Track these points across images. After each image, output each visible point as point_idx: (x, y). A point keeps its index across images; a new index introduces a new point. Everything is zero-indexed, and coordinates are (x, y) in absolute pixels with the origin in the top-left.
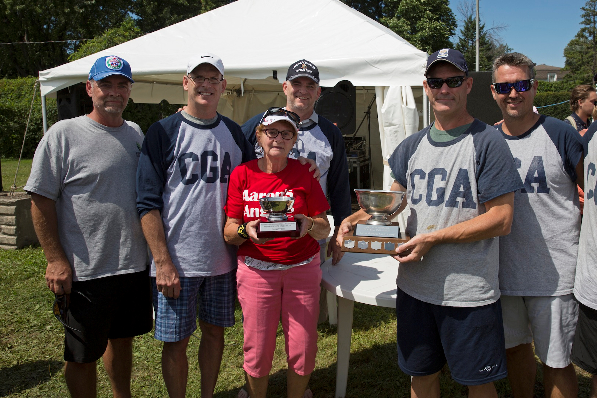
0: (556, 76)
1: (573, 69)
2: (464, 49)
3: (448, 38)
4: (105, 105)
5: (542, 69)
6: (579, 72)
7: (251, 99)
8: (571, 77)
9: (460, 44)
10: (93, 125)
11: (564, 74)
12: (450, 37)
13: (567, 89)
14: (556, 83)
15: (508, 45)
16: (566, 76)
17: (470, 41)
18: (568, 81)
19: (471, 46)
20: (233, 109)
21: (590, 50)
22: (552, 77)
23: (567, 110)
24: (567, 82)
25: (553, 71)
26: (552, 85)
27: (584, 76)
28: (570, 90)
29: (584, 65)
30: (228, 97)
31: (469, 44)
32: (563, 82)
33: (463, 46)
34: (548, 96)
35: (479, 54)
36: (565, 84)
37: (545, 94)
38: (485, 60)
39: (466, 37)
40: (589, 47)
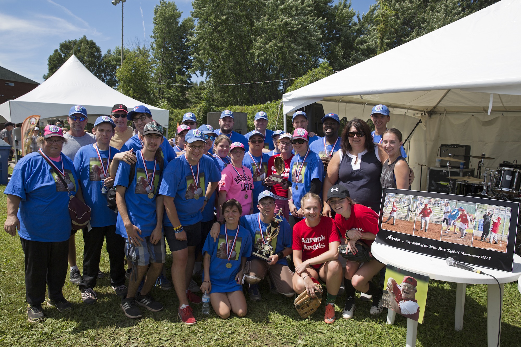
7: (443, 120)
20: (425, 129)
30: (422, 117)
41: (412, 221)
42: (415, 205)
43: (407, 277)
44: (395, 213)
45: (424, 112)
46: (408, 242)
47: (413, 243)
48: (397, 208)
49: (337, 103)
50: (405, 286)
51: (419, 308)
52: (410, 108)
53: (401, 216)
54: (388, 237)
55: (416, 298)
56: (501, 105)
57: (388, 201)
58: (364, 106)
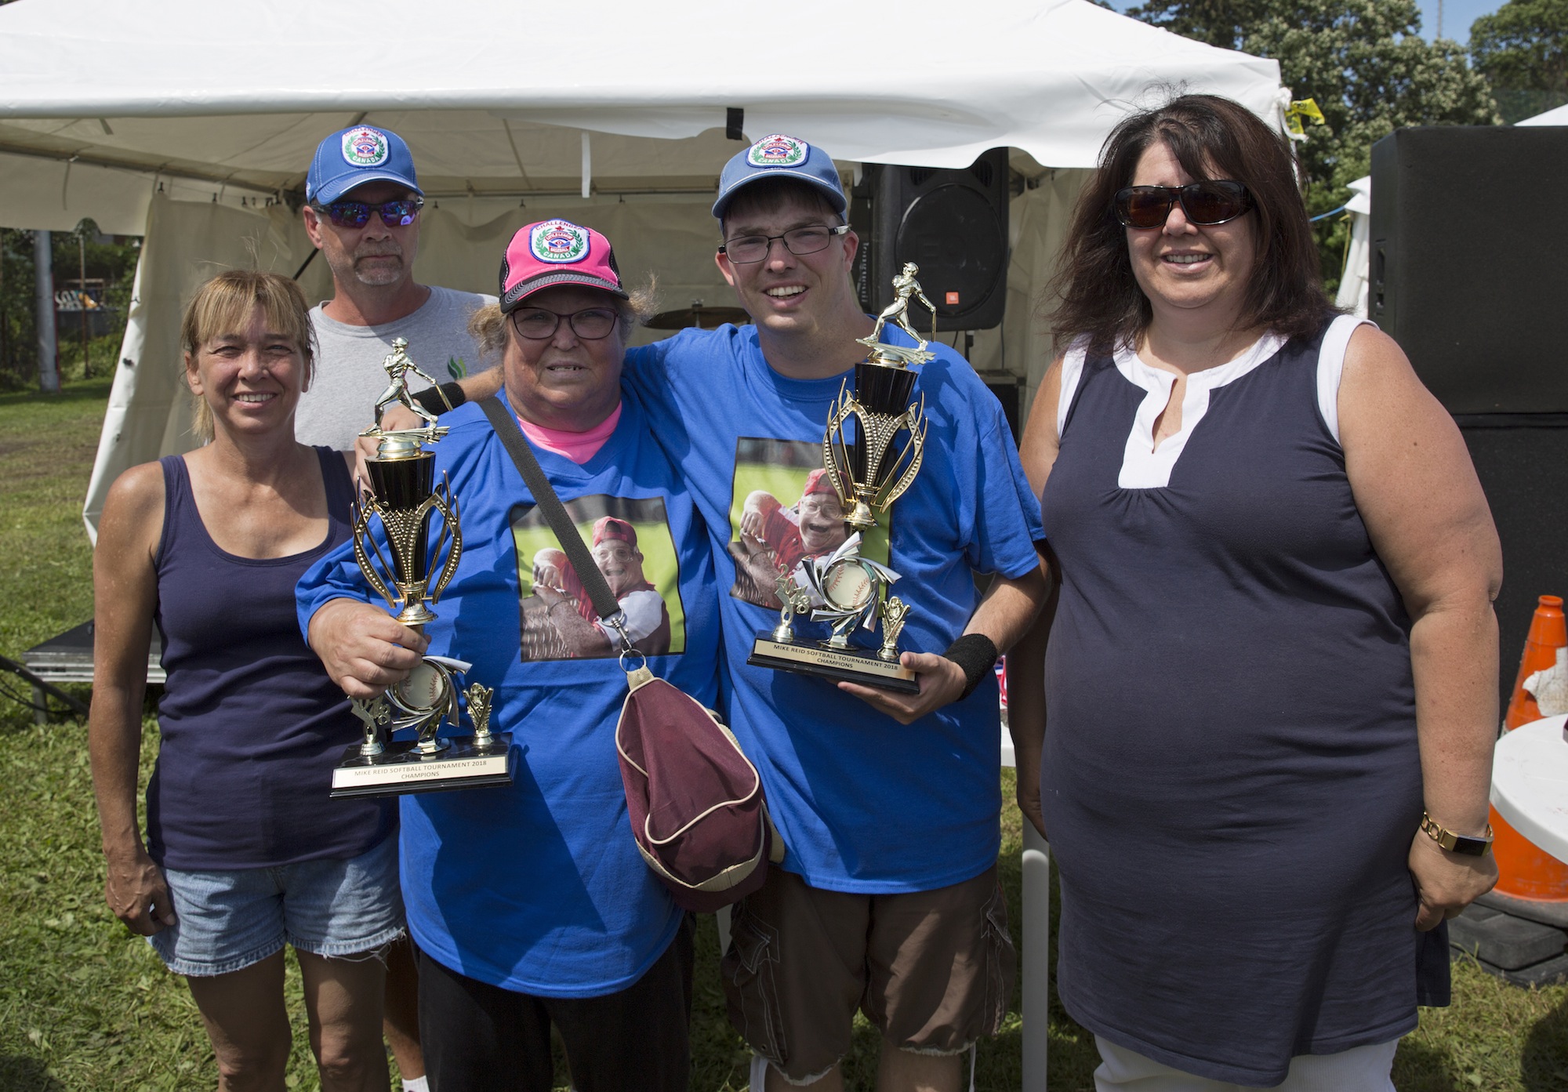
4: (357, 266)
45: (277, 193)
52: (229, 180)
56: (517, 173)
58: (69, 167)
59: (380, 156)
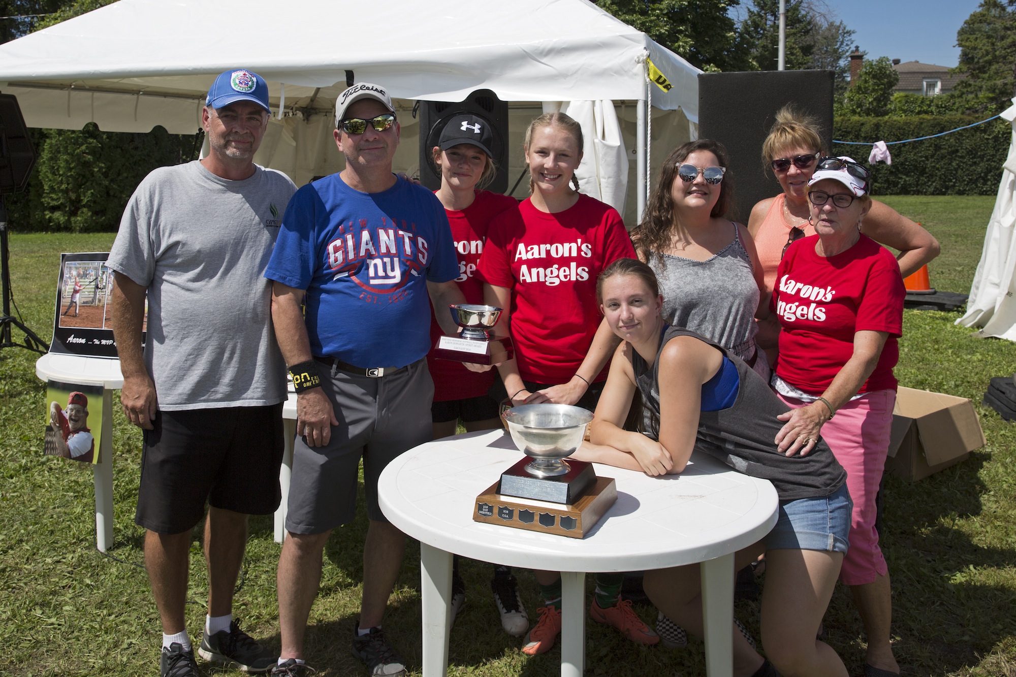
0: (939, 84)
1: (974, 70)
2: (758, 33)
3: (725, 10)
4: (226, 145)
5: (912, 70)
6: (986, 76)
8: (970, 85)
9: (749, 22)
10: (204, 176)
11: (956, 80)
12: (729, 7)
13: (960, 111)
14: (939, 98)
15: (845, 23)
16: (959, 85)
17: (769, 17)
18: (963, 93)
19: (771, 27)
21: (1009, 32)
22: (932, 86)
23: (961, 151)
24: (961, 96)
25: (934, 74)
26: (932, 101)
27: (995, 84)
28: (968, 112)
29: (998, 63)
31: (769, 22)
32: (952, 96)
33: (756, 26)
34: (921, 123)
35: (786, 42)
36: (957, 100)
37: (915, 119)
38: (798, 51)
39: (762, 8)
40: (1008, 26)
41: (101, 304)
42: (104, 277)
43: (73, 394)
44: (78, 295)
45: (292, 109)
46: (97, 342)
47: (104, 342)
48: (80, 287)
49: (64, 93)
50: (72, 410)
51: (93, 440)
53: (85, 300)
54: (69, 339)
55: (89, 426)
57: (68, 276)
58: (138, 98)
59: (251, 88)
